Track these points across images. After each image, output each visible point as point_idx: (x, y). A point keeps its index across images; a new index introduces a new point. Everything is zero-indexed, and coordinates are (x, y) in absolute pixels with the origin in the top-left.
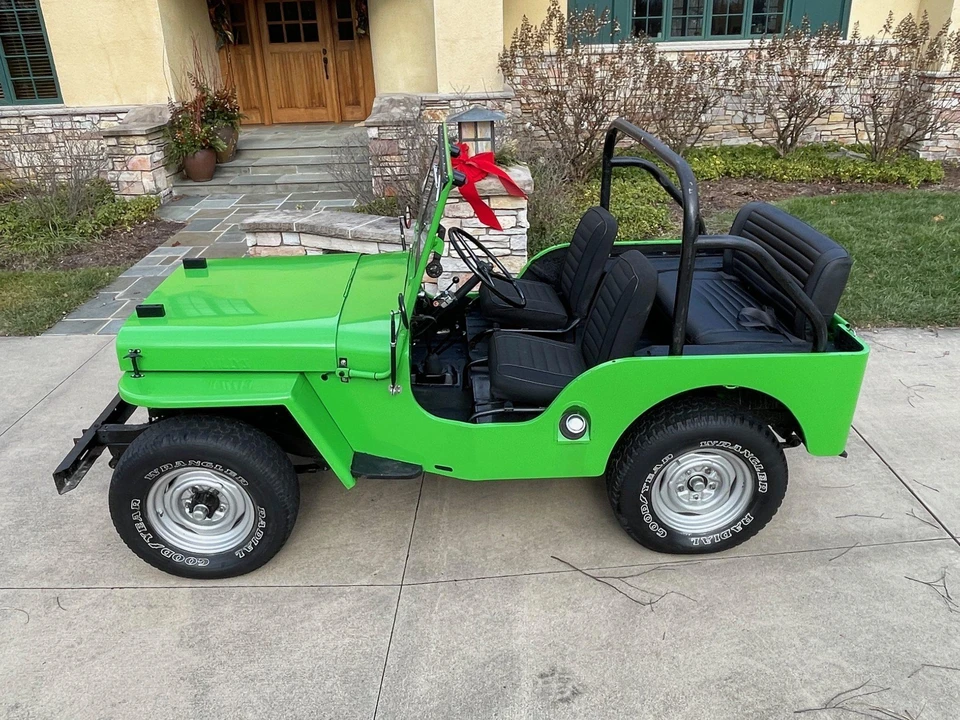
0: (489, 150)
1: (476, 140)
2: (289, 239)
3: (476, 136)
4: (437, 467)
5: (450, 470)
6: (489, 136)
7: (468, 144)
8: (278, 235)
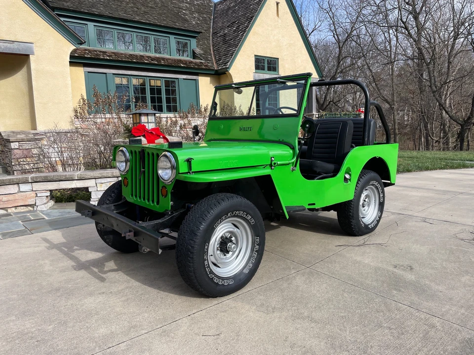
0: (154, 127)
1: (148, 123)
2: (23, 187)
3: (148, 121)
4: (309, 205)
5: (314, 204)
6: (154, 121)
7: (145, 124)
8: (16, 186)
